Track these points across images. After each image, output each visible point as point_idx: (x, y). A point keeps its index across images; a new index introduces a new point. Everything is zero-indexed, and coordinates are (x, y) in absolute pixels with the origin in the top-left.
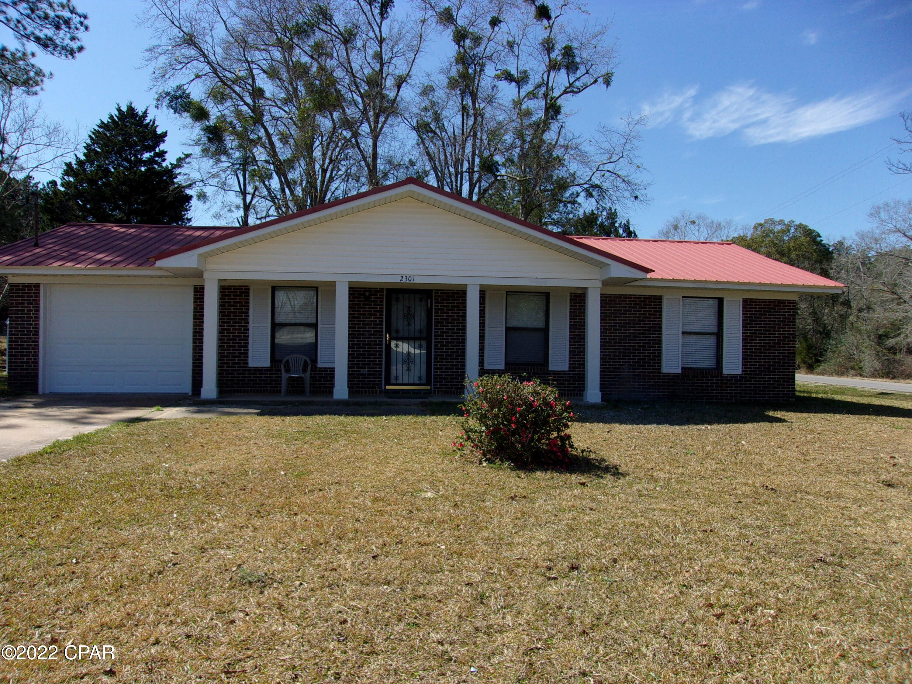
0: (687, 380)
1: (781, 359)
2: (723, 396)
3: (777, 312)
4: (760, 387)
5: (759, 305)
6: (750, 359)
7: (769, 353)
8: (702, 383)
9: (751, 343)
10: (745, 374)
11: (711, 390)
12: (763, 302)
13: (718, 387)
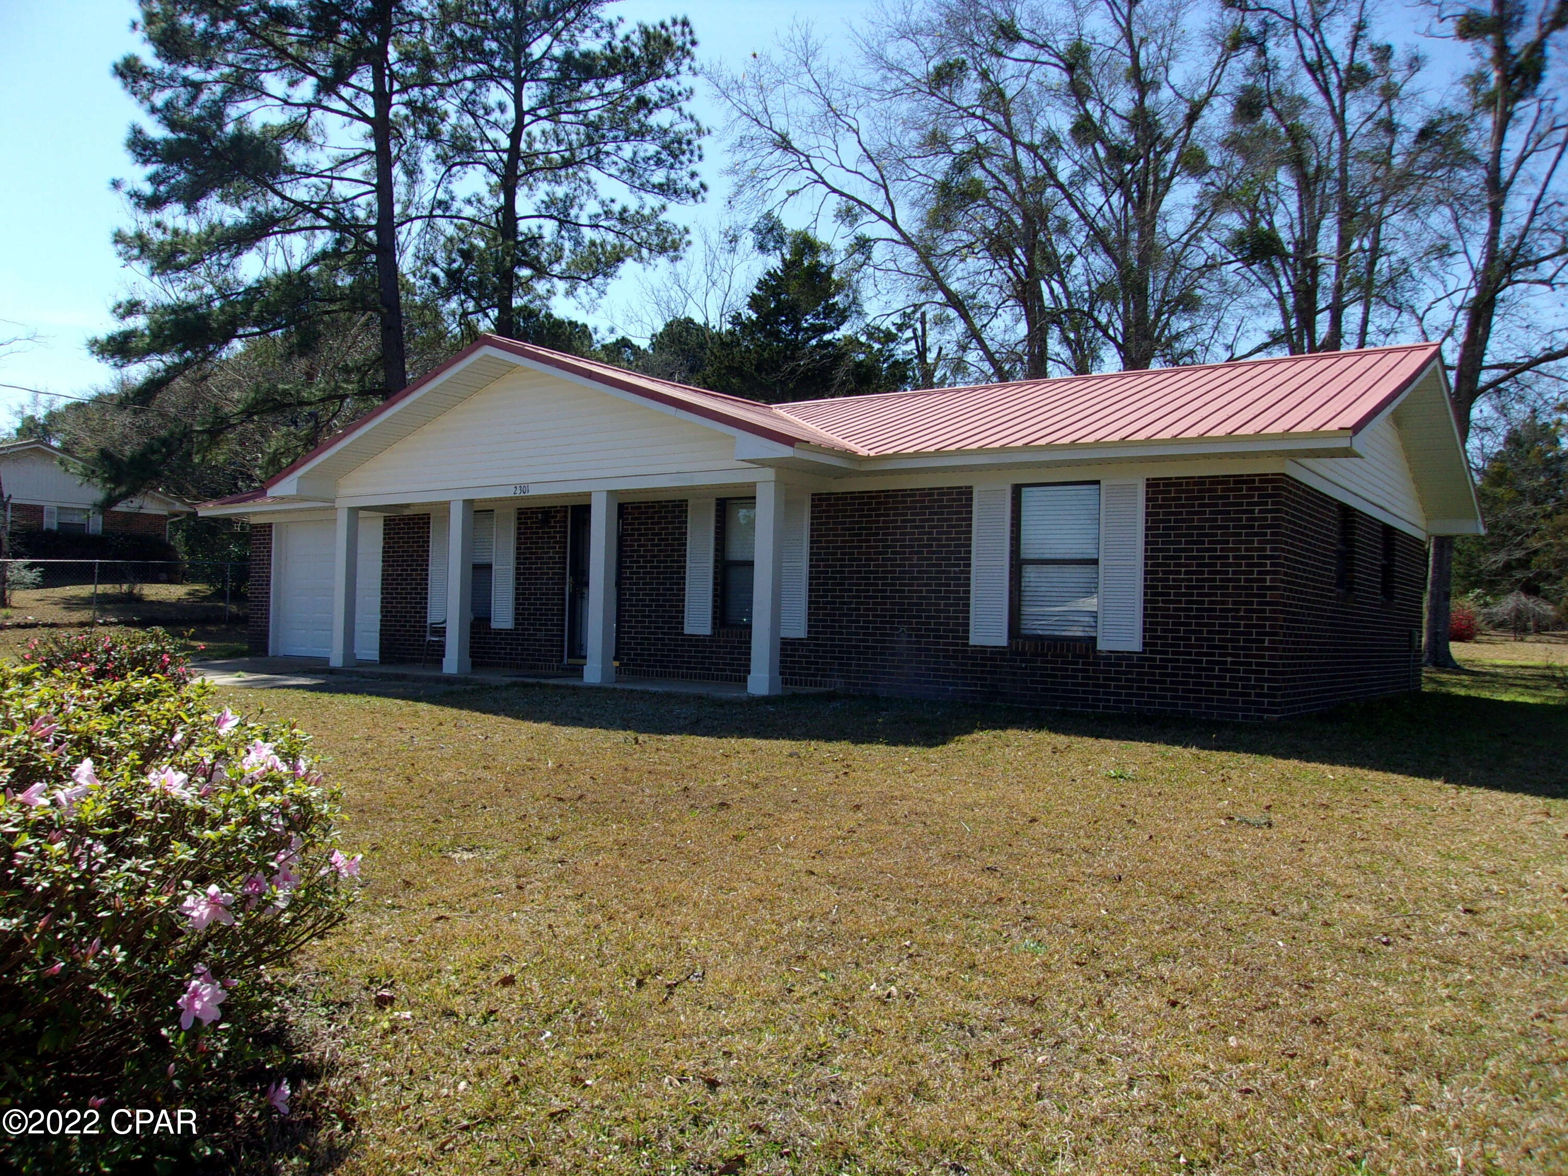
0: (1022, 661)
1: (1242, 618)
2: (1100, 700)
3: (1233, 504)
4: (1187, 683)
5: (1187, 491)
6: (1163, 616)
7: (1210, 603)
8: (1053, 669)
9: (1167, 580)
10: (1151, 652)
11: (1074, 684)
12: (1195, 484)
13: (1089, 678)
